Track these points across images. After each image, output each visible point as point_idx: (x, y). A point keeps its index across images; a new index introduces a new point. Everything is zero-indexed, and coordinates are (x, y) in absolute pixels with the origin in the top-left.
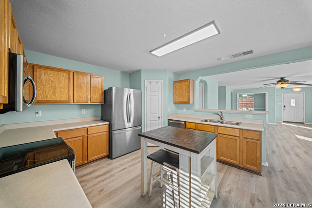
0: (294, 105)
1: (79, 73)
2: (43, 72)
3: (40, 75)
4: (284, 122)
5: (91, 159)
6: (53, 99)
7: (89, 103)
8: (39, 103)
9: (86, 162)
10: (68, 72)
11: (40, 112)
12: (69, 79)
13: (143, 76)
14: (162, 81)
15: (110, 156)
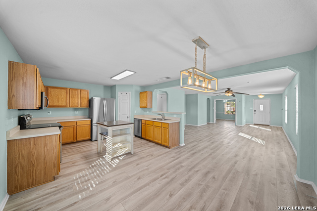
0: (262, 110)
1: (73, 89)
2: (52, 90)
3: (51, 92)
4: (255, 124)
5: (79, 139)
6: (57, 104)
7: (79, 107)
8: (50, 107)
9: (76, 141)
10: (66, 89)
11: (50, 112)
12: (67, 93)
13: (117, 89)
14: (130, 92)
15: (91, 140)
